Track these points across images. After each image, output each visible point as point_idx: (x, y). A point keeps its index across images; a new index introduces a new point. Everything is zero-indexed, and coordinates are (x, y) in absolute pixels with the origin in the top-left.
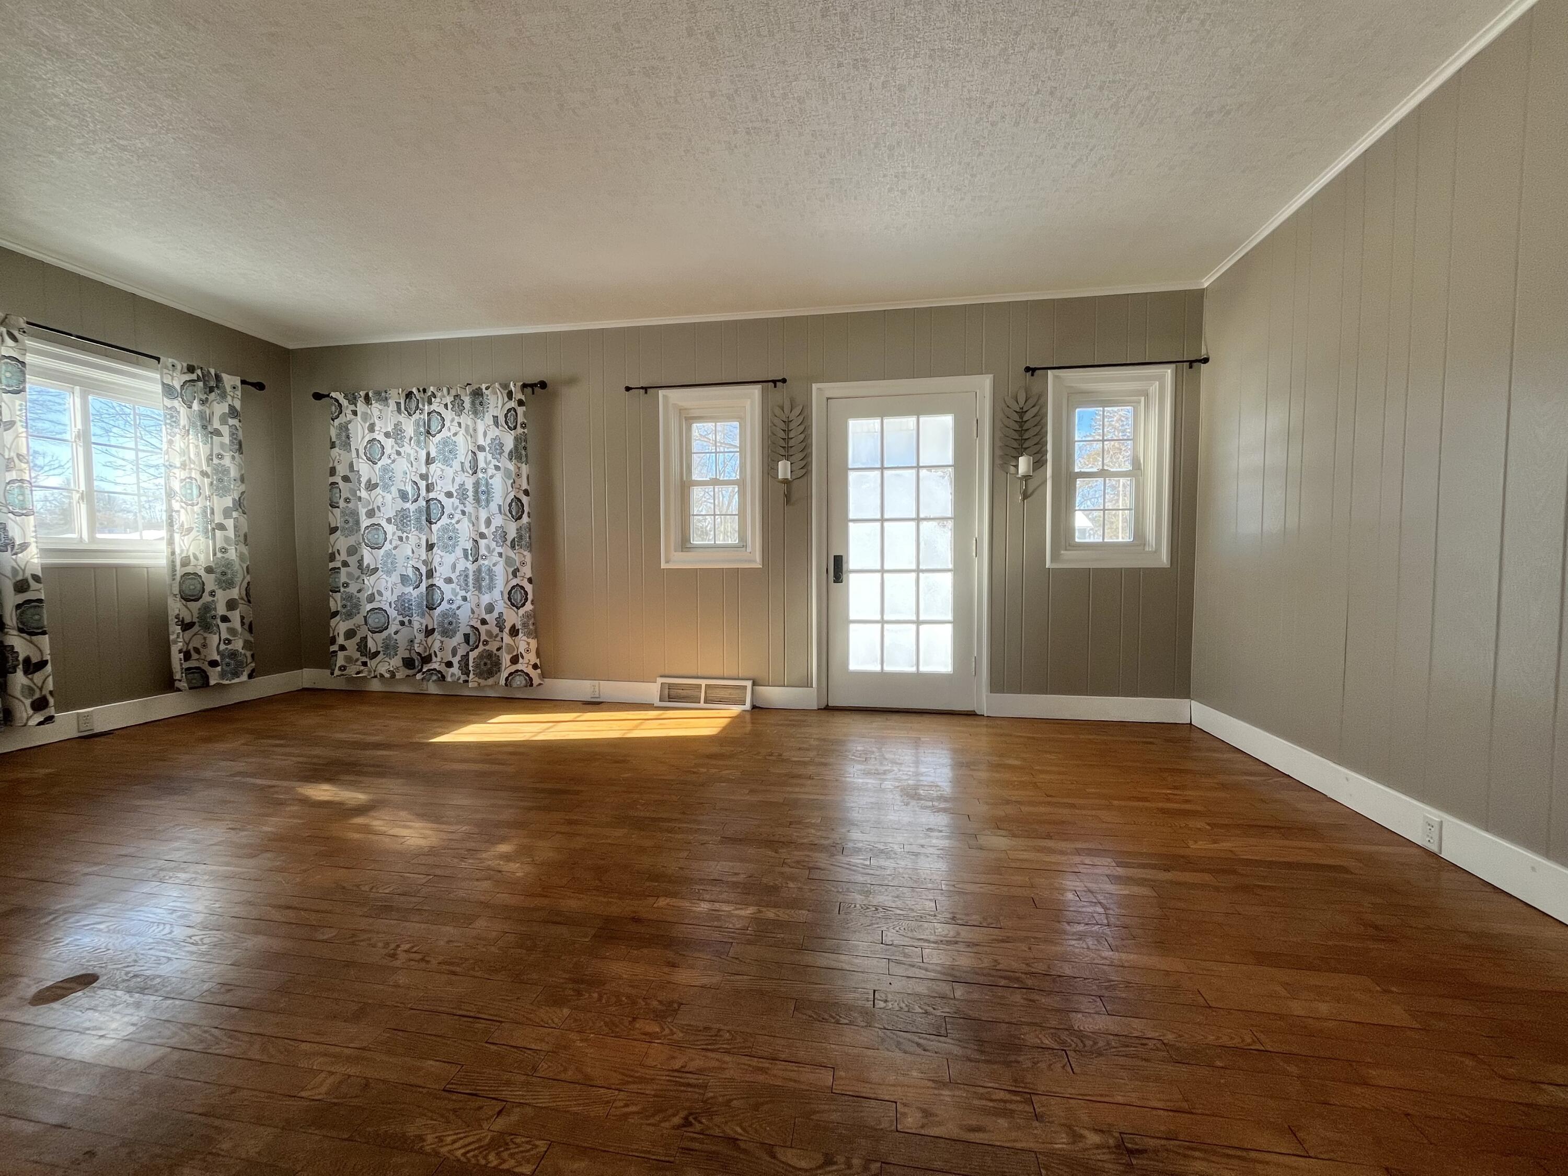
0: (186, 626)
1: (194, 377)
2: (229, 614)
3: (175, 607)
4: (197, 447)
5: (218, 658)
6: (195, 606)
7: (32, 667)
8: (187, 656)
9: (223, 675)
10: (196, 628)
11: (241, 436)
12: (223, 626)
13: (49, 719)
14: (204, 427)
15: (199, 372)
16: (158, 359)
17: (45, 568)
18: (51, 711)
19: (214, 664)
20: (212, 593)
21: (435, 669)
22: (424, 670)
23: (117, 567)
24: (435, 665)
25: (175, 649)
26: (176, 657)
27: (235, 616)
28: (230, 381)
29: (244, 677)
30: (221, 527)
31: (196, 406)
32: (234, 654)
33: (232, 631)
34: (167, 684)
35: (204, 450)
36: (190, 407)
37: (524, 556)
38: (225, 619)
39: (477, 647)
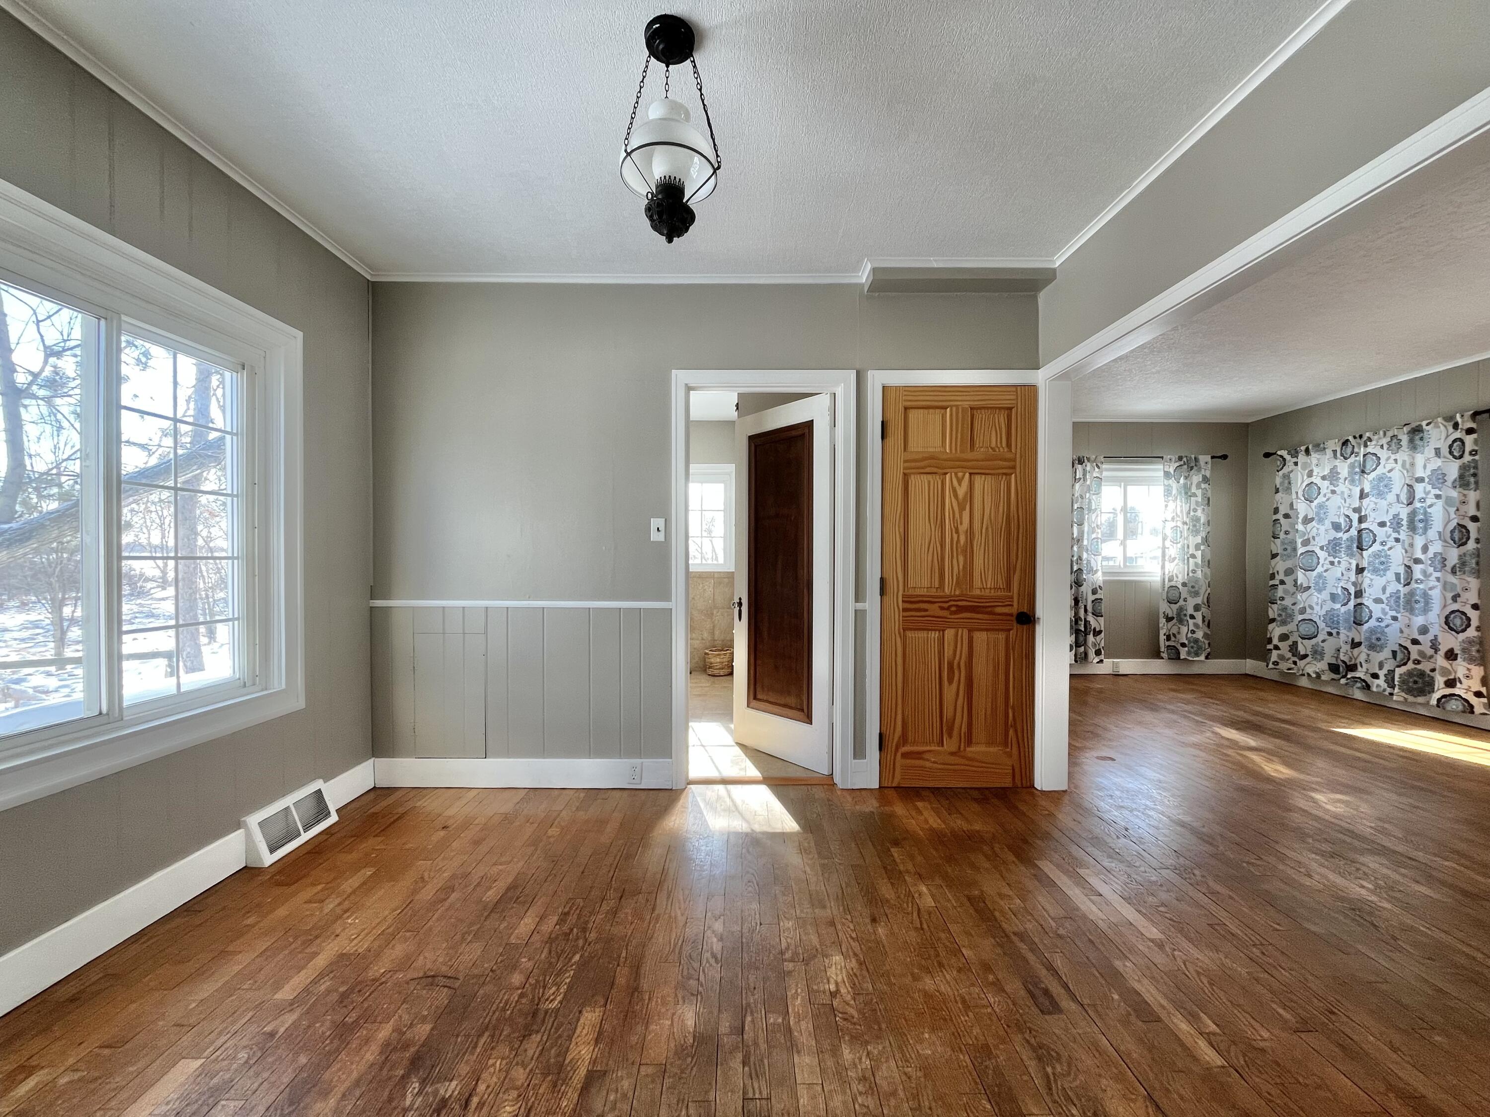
0: (1169, 619)
1: (1182, 463)
2: (1195, 614)
3: (1164, 608)
4: (1181, 506)
5: (1186, 642)
6: (1175, 607)
7: (1097, 633)
8: (1168, 638)
9: (1189, 653)
10: (1175, 621)
11: (1209, 494)
12: (1191, 622)
13: (1101, 661)
14: (1186, 493)
15: (1185, 459)
16: (1162, 458)
17: (1104, 582)
18: (1102, 657)
19: (1183, 645)
20: (1185, 600)
21: (1359, 678)
22: (1349, 676)
23: (1136, 582)
24: (1360, 673)
25: (1162, 632)
26: (1162, 638)
27: (1199, 616)
28: (1204, 459)
29: (1202, 658)
30: (1193, 556)
31: (1182, 481)
32: (1196, 641)
33: (1196, 625)
34: (1156, 654)
35: (1186, 508)
36: (1178, 482)
37: (1468, 582)
38: (1192, 617)
39: (1405, 664)
